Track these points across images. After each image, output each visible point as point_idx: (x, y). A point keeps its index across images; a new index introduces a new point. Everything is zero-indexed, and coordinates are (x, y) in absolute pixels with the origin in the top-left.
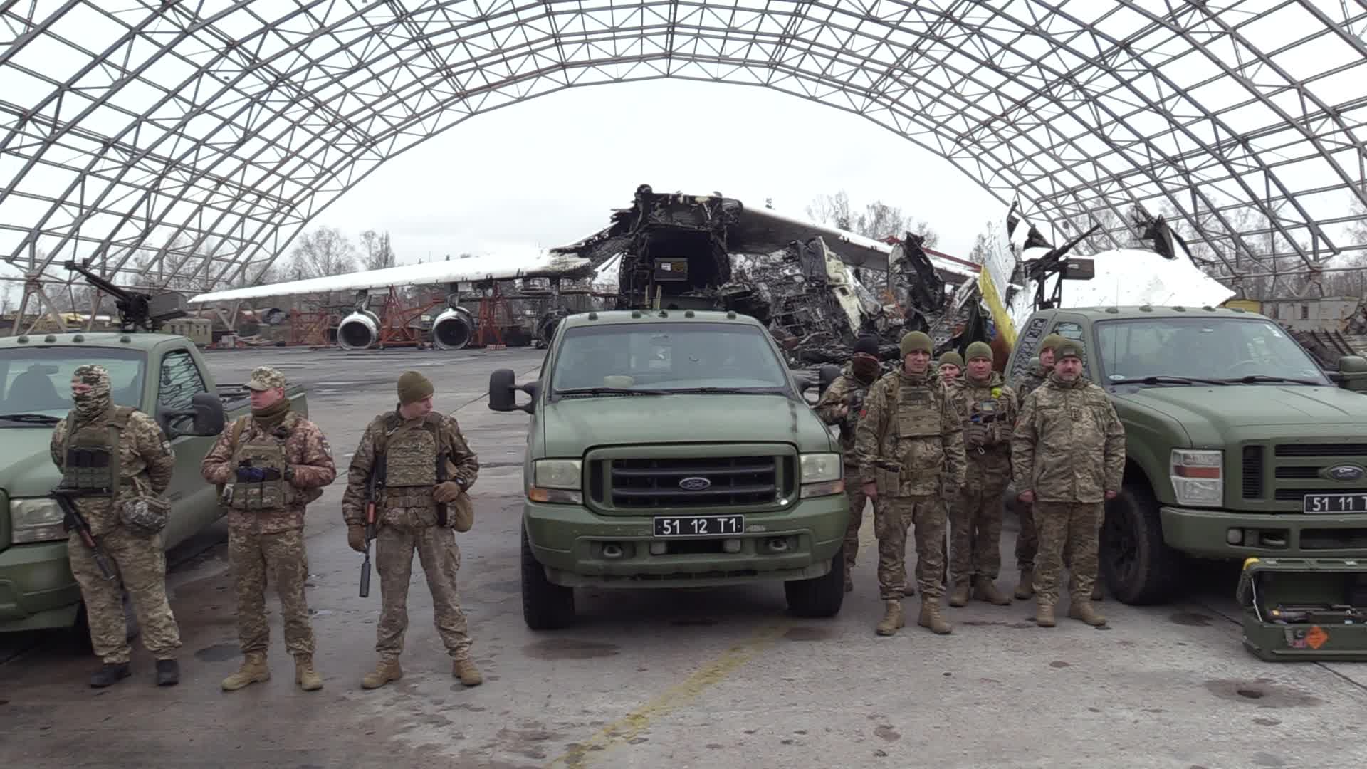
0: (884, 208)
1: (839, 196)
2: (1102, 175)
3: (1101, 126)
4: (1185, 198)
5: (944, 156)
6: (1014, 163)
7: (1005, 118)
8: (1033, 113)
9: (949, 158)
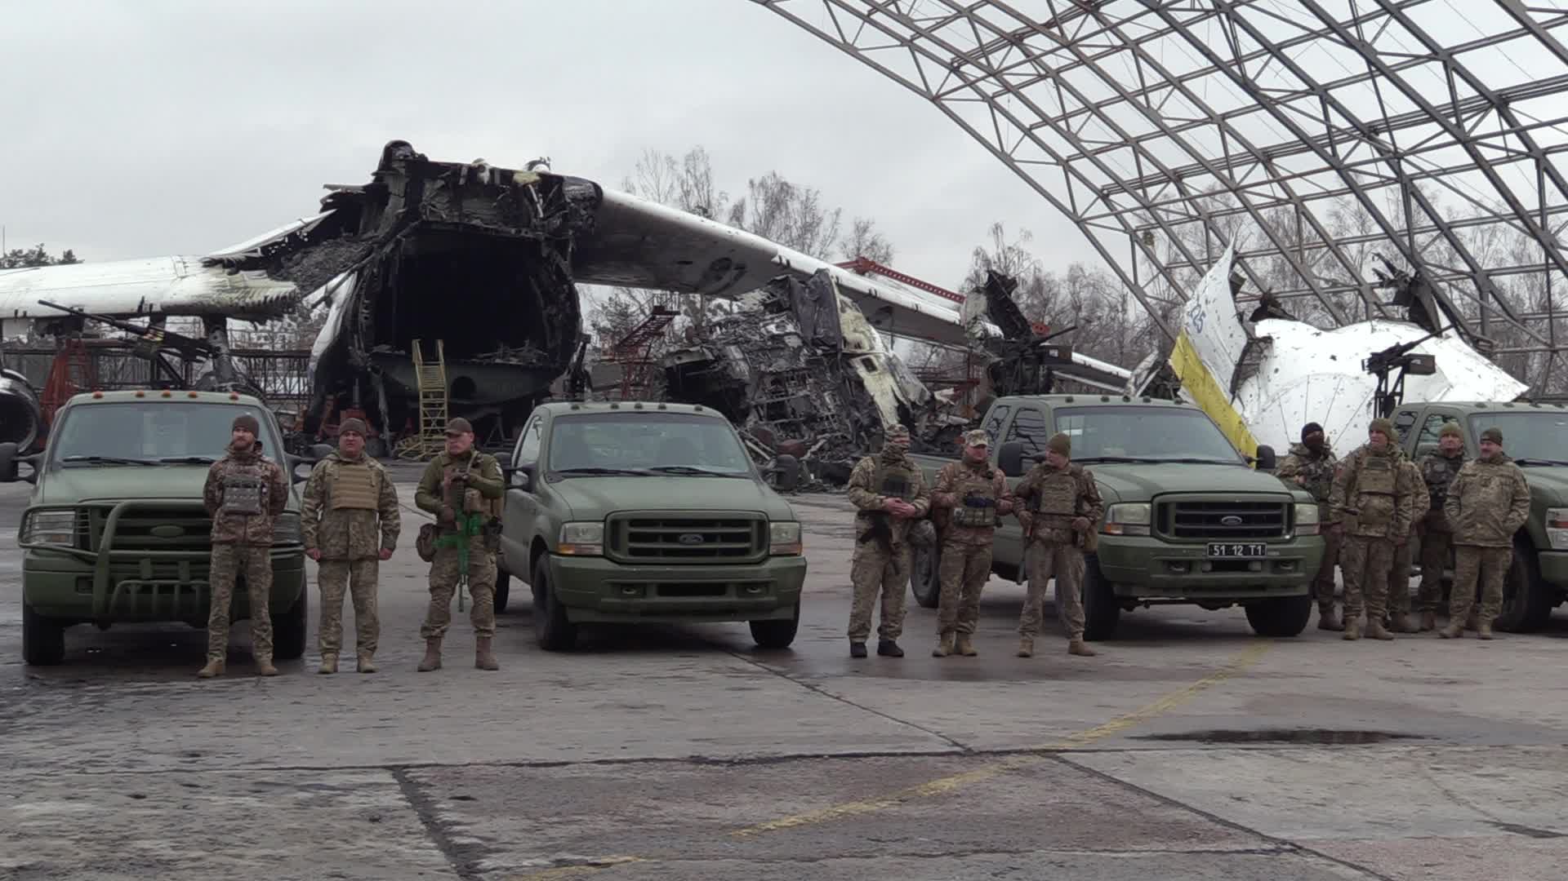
0: (785, 188)
1: (692, 158)
2: (1235, 148)
3: (1239, 60)
4: (1387, 200)
5: (926, 94)
6: (1066, 116)
7: (1055, 30)
8: (1113, 28)
9: (936, 99)
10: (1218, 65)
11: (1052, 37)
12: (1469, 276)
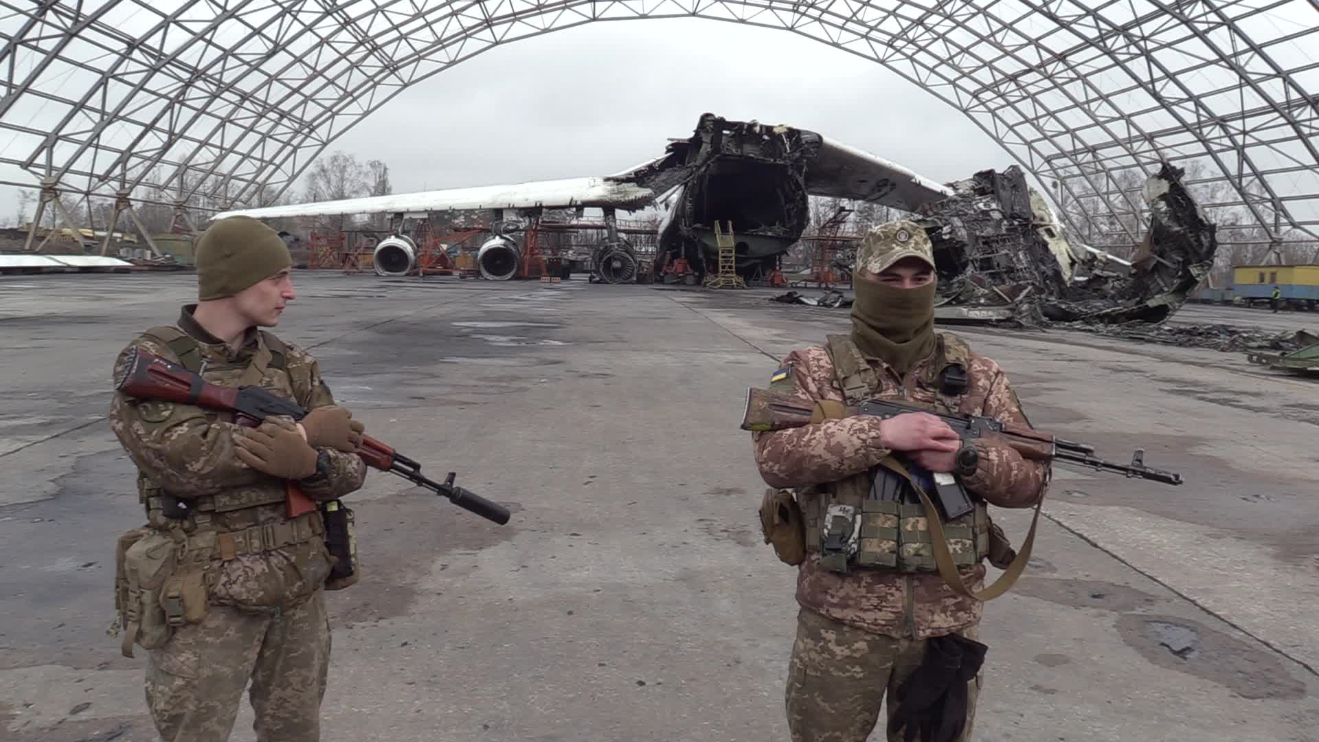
3: (1153, 81)
6: (1037, 118)
7: (1042, 70)
8: (1072, 68)
9: (965, 111)
10: (1141, 84)
11: (1040, 73)
12: (1269, 201)
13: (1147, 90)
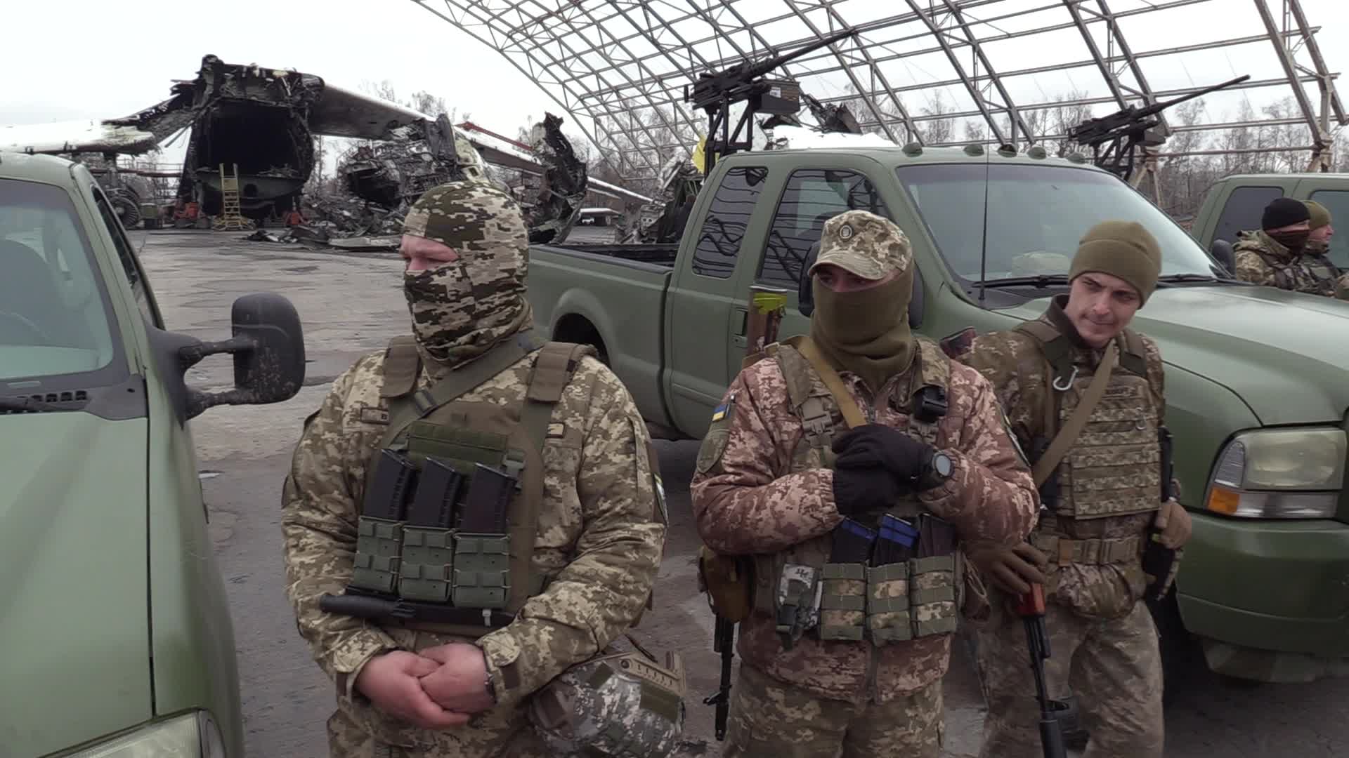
1: (384, 83)
2: (646, 75)
5: (497, 49)
6: (564, 60)
7: (560, 15)
8: (586, 13)
9: (501, 51)
13: (646, 36)
